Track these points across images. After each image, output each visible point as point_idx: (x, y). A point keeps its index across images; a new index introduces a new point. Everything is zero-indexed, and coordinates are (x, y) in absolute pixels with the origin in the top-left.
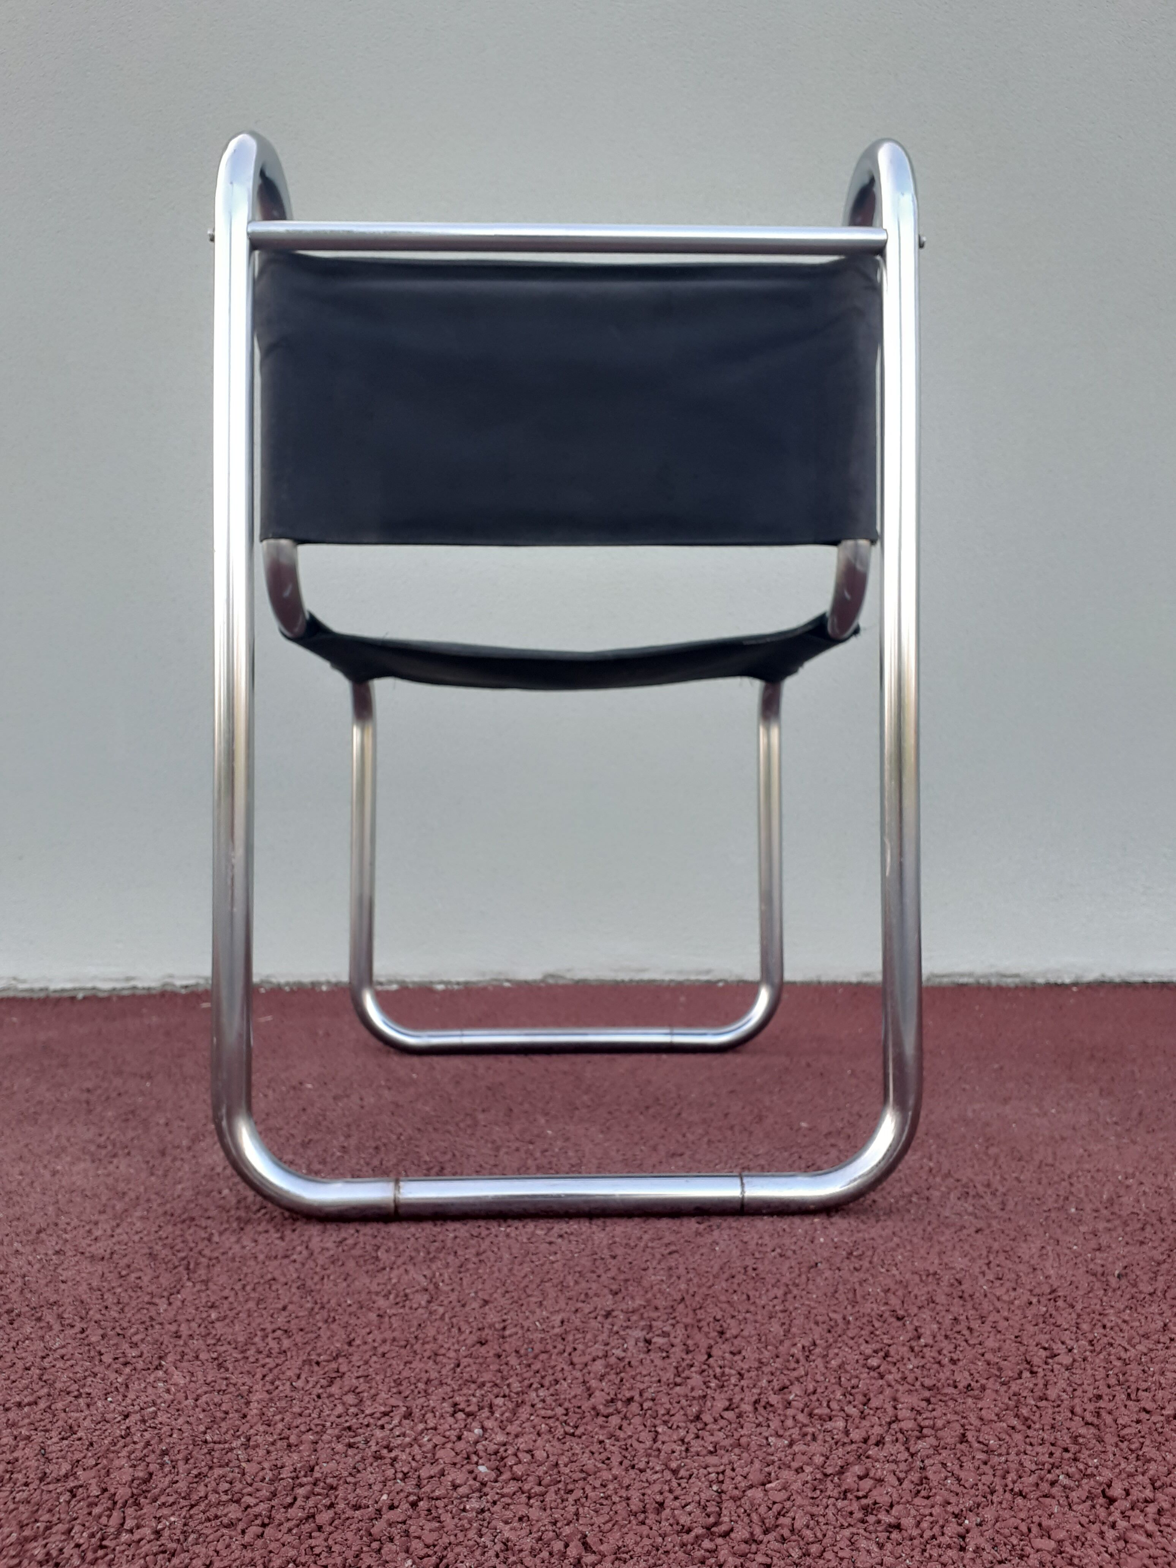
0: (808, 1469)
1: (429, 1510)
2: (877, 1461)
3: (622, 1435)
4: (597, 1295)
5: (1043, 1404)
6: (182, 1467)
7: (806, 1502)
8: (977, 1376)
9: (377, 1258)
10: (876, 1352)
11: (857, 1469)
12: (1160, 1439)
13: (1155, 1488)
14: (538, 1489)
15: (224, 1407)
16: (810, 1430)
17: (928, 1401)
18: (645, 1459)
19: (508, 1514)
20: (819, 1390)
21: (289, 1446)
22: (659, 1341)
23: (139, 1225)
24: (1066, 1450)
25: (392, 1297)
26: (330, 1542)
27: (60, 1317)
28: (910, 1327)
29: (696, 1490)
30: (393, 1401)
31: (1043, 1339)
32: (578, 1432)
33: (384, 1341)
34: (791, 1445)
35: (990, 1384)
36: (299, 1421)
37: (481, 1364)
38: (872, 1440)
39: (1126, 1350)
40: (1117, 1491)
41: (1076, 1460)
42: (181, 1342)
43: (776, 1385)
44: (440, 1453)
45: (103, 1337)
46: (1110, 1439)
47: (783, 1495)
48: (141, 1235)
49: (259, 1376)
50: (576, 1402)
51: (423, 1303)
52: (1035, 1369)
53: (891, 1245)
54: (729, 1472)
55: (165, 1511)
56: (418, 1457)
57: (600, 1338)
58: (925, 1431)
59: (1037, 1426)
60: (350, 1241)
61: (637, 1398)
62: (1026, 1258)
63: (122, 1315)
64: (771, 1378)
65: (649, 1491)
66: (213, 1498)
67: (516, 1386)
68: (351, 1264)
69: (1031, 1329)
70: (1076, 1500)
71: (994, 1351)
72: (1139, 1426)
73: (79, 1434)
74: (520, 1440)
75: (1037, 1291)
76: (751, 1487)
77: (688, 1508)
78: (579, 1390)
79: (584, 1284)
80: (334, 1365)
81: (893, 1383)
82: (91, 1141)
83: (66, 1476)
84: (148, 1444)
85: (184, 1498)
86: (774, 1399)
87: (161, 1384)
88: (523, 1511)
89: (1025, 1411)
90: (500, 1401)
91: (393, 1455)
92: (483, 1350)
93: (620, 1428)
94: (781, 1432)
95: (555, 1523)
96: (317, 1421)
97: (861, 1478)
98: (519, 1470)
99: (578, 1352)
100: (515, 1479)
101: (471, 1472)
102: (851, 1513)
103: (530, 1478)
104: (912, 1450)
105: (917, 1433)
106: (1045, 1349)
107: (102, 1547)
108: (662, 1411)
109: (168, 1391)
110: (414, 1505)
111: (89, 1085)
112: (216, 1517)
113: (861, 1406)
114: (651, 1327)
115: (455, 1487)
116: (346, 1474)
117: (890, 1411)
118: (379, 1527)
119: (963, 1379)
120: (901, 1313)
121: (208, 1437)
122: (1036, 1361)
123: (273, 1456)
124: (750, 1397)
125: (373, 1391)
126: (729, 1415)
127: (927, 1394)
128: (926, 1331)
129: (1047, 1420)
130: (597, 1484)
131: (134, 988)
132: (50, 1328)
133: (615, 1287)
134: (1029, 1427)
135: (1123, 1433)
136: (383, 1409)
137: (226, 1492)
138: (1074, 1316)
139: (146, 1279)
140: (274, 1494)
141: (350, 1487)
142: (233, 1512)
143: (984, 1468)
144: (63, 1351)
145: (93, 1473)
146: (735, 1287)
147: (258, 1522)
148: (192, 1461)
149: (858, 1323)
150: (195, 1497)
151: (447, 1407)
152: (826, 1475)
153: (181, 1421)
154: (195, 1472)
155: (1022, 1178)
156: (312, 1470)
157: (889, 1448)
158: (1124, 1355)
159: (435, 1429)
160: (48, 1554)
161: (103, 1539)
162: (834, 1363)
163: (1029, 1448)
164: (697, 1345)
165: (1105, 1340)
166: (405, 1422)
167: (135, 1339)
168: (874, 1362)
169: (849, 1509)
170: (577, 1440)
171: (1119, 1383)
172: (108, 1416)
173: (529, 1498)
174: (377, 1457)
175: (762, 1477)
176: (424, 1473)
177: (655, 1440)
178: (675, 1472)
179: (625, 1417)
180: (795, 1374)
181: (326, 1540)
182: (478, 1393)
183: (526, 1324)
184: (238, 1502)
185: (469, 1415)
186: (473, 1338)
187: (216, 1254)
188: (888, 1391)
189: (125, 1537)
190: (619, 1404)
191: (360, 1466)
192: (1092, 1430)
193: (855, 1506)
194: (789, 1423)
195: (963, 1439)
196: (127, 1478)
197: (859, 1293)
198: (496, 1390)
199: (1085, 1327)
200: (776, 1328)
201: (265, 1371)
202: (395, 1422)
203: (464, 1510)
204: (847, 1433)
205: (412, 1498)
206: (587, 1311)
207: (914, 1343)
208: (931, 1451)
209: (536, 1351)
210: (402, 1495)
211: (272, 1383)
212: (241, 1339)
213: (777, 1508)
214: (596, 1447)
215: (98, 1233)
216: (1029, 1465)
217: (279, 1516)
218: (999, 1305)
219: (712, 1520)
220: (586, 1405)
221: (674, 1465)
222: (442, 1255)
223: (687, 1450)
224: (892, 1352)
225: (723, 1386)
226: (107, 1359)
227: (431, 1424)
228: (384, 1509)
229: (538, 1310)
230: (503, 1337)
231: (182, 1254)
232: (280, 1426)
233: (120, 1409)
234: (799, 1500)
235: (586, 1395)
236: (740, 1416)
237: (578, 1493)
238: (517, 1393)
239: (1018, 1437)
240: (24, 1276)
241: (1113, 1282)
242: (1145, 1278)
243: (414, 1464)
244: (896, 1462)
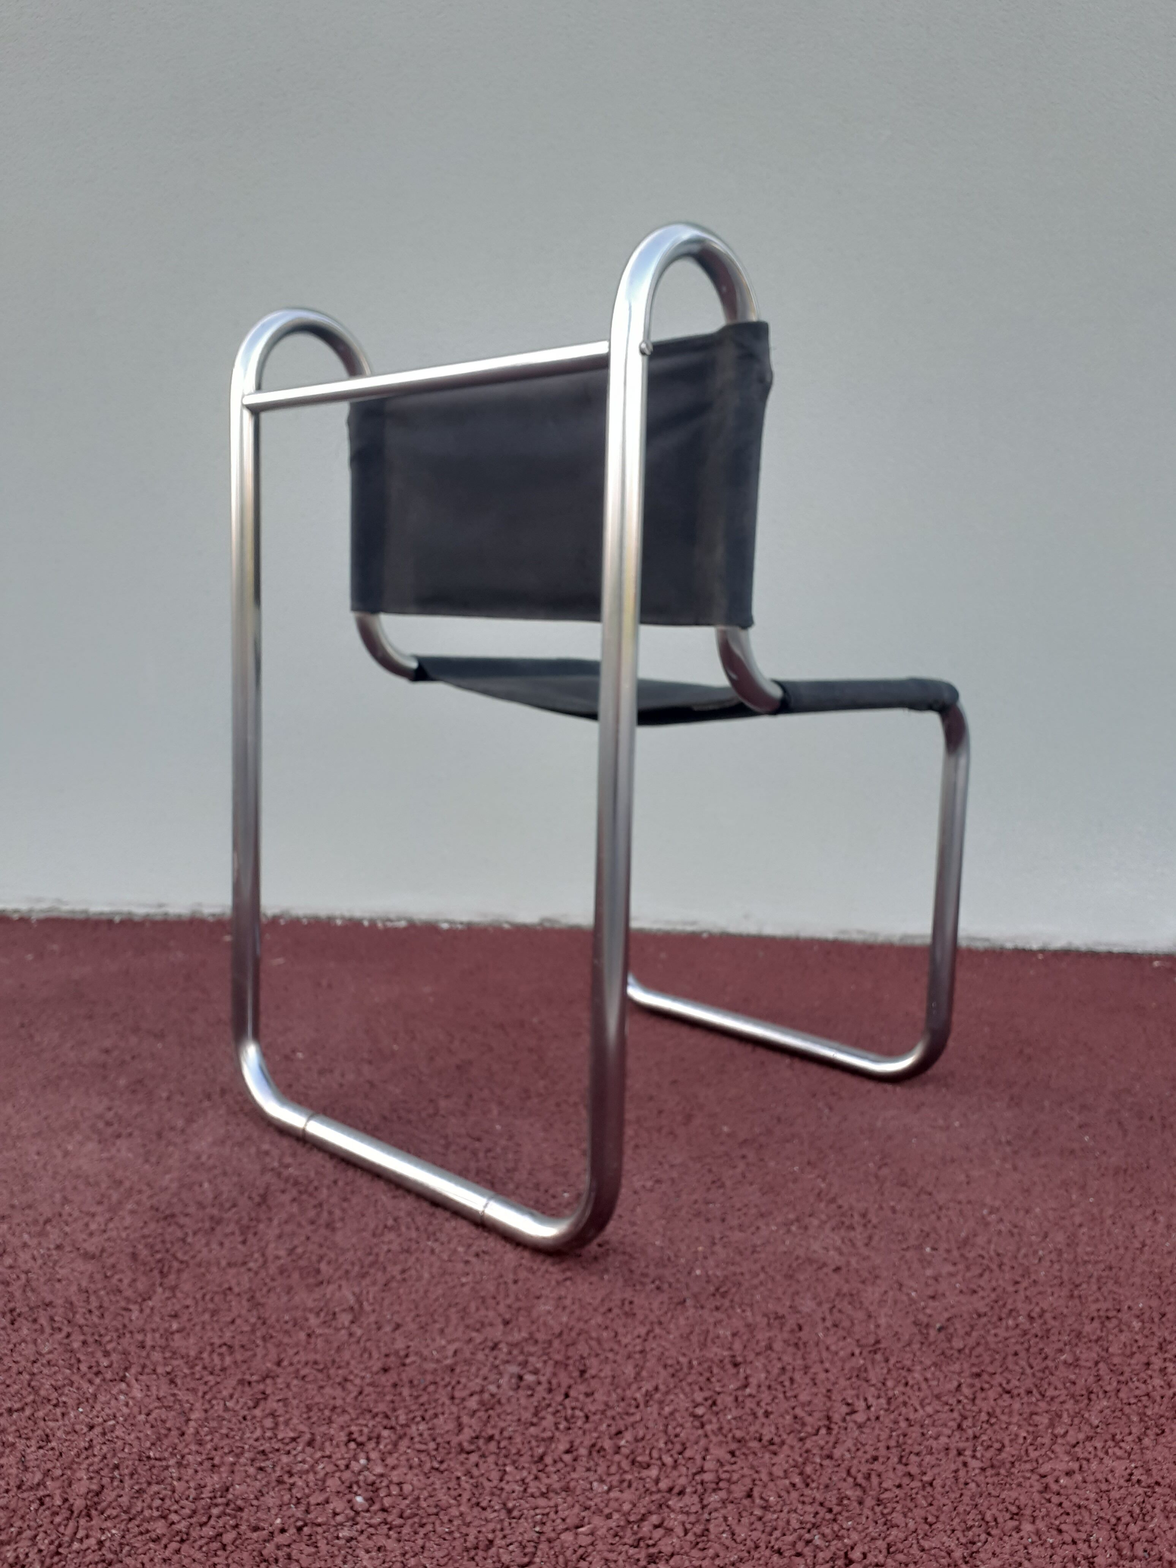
0: (616, 1516)
1: (310, 1535)
2: (673, 1511)
3: (475, 1472)
4: (491, 1325)
5: (826, 1462)
6: (128, 1482)
7: (605, 1548)
8: (781, 1429)
9: (318, 1271)
10: (706, 1399)
11: (654, 1519)
12: (912, 1505)
13: (889, 1552)
14: (399, 1521)
15: (168, 1425)
16: (628, 1477)
17: (732, 1453)
18: (488, 1498)
19: (370, 1544)
20: (647, 1437)
21: (213, 1466)
22: (529, 1378)
23: (128, 1221)
24: (830, 1511)
25: (322, 1314)
26: (230, 1561)
27: (52, 1319)
28: (742, 1375)
29: (521, 1530)
30: (302, 1428)
31: (849, 1394)
32: (444, 1466)
33: (307, 1363)
34: (610, 1489)
35: (791, 1440)
36: (226, 1441)
37: (379, 1393)
38: (676, 1490)
39: (916, 1410)
40: (856, 1555)
41: (835, 1520)
42: (144, 1354)
43: (613, 1430)
44: (329, 1482)
45: (84, 1343)
46: (869, 1502)
47: (589, 1539)
48: (128, 1231)
49: (200, 1394)
50: (447, 1438)
51: (347, 1324)
52: (833, 1426)
53: (756, 1281)
54: (552, 1515)
55: (109, 1524)
56: (311, 1484)
57: (481, 1373)
58: (721, 1484)
59: (814, 1485)
60: (300, 1250)
61: (497, 1437)
62: (866, 1303)
63: (102, 1322)
64: (610, 1422)
65: (484, 1529)
66: (147, 1513)
67: (402, 1419)
68: (296, 1276)
69: (843, 1382)
70: (821, 1561)
71: (803, 1405)
72: (897, 1491)
73: (54, 1444)
74: (395, 1473)
75: (863, 1342)
76: (567, 1529)
77: (511, 1548)
78: (451, 1426)
79: (483, 1312)
80: (261, 1387)
81: (709, 1433)
82: (101, 1116)
83: (38, 1485)
84: (105, 1457)
85: (125, 1512)
86: (607, 1444)
87: (122, 1397)
88: (382, 1541)
89: (809, 1469)
90: (386, 1433)
91: (291, 1481)
92: (383, 1379)
93: (477, 1465)
94: (604, 1478)
95: (404, 1555)
96: (239, 1444)
97: (656, 1527)
98: (387, 1502)
99: (460, 1386)
100: (384, 1510)
101: (349, 1501)
102: (638, 1560)
103: (395, 1511)
104: (705, 1502)
105: (714, 1486)
106: (848, 1404)
107: (58, 1553)
108: (514, 1451)
109: (127, 1405)
110: (300, 1529)
111: (108, 1043)
112: (148, 1531)
113: (676, 1456)
114: (526, 1362)
115: (335, 1514)
116: (252, 1496)
117: (699, 1461)
118: (270, 1548)
119: (768, 1433)
120: (739, 1359)
121: (152, 1454)
122: (836, 1417)
123: (200, 1474)
124: (588, 1442)
125: (288, 1416)
126: (567, 1458)
127: (734, 1446)
128: (753, 1381)
129: (824, 1480)
130: (445, 1519)
132: (42, 1331)
133: (507, 1316)
134: (807, 1485)
135: (882, 1496)
136: (292, 1435)
137: (157, 1509)
138: (885, 1371)
139: (126, 1282)
140: (194, 1512)
141: (254, 1509)
142: (160, 1527)
143: (759, 1525)
144: (50, 1357)
145: (58, 1484)
146: (608, 1322)
147: (178, 1538)
148: (136, 1477)
149: (700, 1369)
150: (133, 1511)
151: (343, 1437)
152: (629, 1522)
153: (133, 1436)
154: (136, 1487)
156: (227, 1490)
157: (687, 1499)
158: (912, 1416)
159: (330, 1457)
160: (17, 1557)
161: (60, 1546)
162: (667, 1410)
163: (800, 1506)
164: (559, 1385)
165: (901, 1399)
166: (309, 1450)
167: (109, 1347)
168: (700, 1411)
169: (637, 1557)
170: (439, 1475)
171: (898, 1445)
172: (77, 1427)
173: (390, 1529)
174: (280, 1482)
175: (577, 1521)
176: (313, 1500)
177: (501, 1480)
178: (510, 1511)
179: (483, 1456)
180: (632, 1419)
181: (227, 1558)
182: (371, 1424)
183: (426, 1352)
184: (164, 1517)
185: (360, 1445)
186: (377, 1366)
187: (186, 1258)
188: (703, 1442)
189: (76, 1546)
190: (481, 1442)
191: (265, 1490)
192: (859, 1492)
193: (642, 1554)
194: (613, 1469)
195: (749, 1495)
196: (83, 1490)
197: (711, 1335)
198: (385, 1422)
199: (890, 1384)
200: (629, 1370)
201: (206, 1388)
202: (299, 1448)
203: (338, 1538)
204: (657, 1481)
205: (300, 1523)
206: (478, 1341)
207: (739, 1393)
208: (719, 1505)
209: (427, 1383)
210: (292, 1520)
211: (210, 1401)
212: (192, 1353)
213: (581, 1551)
214: (453, 1484)
215: (93, 1227)
216: (795, 1524)
217: (194, 1534)
218: (825, 1354)
219: (526, 1560)
220: (455, 1441)
221: (510, 1505)
222: (372, 1271)
223: (525, 1490)
224: (719, 1402)
225: (569, 1429)
226: (84, 1368)
227: (328, 1453)
228: (276, 1533)
229: (438, 1338)
230: (404, 1365)
231: (159, 1256)
232: (209, 1446)
233: (87, 1420)
234: (600, 1546)
235: (456, 1431)
236: (575, 1460)
237: (429, 1527)
238: (402, 1426)
239: (794, 1495)
240: (27, 1272)
241: (933, 1333)
242: (961, 1332)
243: (307, 1491)
244: (688, 1513)
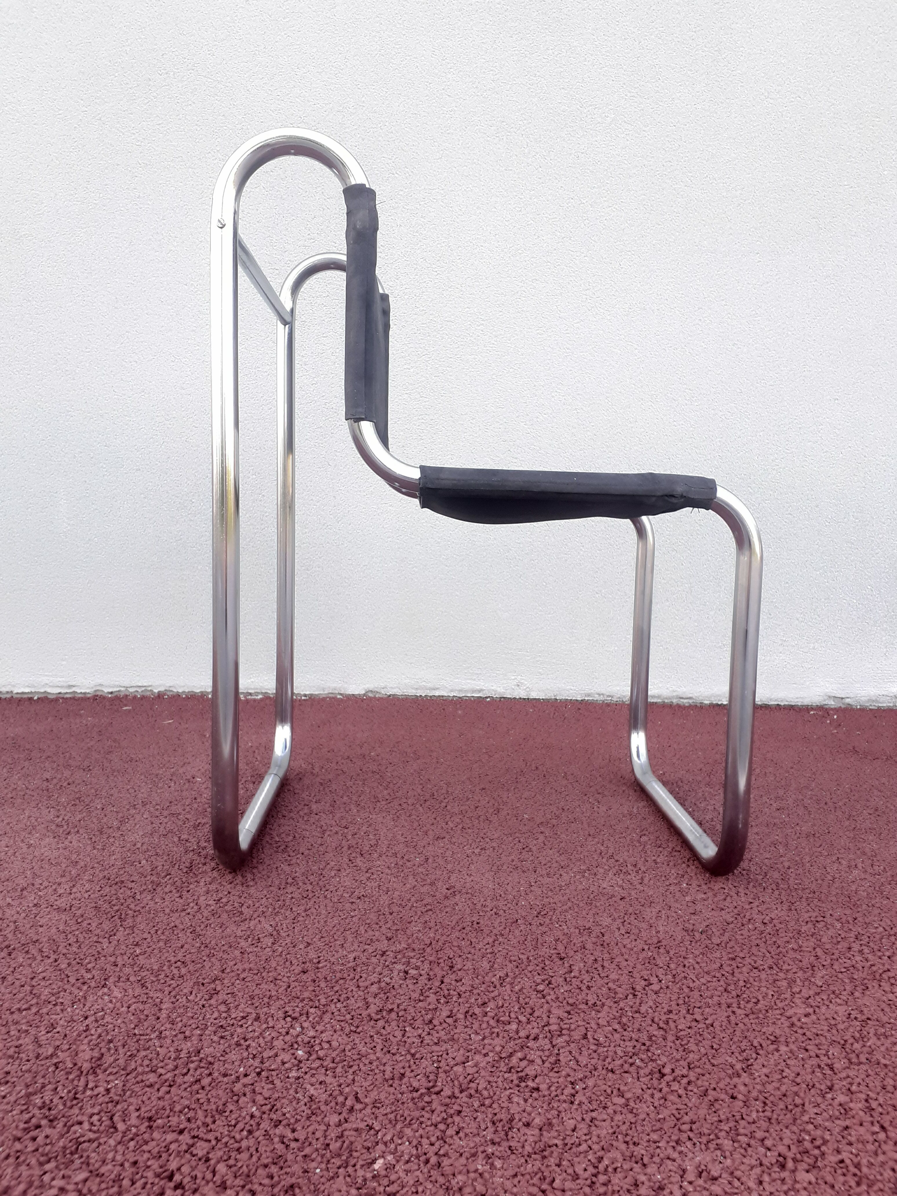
0: (491, 1054)
1: (268, 1077)
2: (532, 1049)
3: (384, 1032)
4: (378, 940)
5: (637, 1015)
6: (121, 1051)
7: (487, 1074)
8: (601, 997)
9: (241, 913)
10: (543, 981)
11: (520, 1055)
12: (700, 1039)
13: (689, 1068)
14: (331, 1065)
15: (145, 1012)
16: (496, 1030)
17: (569, 1013)
18: (396, 1047)
19: (314, 1080)
20: (505, 1005)
21: (185, 1037)
22: (413, 972)
23: (88, 886)
24: (644, 1044)
25: (250, 940)
26: (209, 1096)
27: (41, 951)
28: (566, 965)
29: (424, 1066)
30: (248, 1010)
31: (645, 974)
32: (358, 1030)
33: (244, 970)
34: (483, 1039)
35: (609, 1003)
36: (192, 1021)
37: (303, 986)
38: (532, 1037)
39: (694, 981)
40: (667, 1070)
41: (648, 1050)
42: (118, 969)
43: (480, 1001)
44: (275, 1043)
45: (69, 964)
46: (670, 1038)
47: (475, 1069)
48: (89, 893)
49: (166, 992)
50: (358, 1012)
51: (269, 944)
52: (636, 993)
53: (565, 907)
54: (445, 1056)
55: (111, 1077)
56: (262, 1045)
57: (377, 970)
58: (564, 1032)
59: (630, 1029)
60: (224, 900)
61: (396, 1009)
62: (647, 918)
63: (80, 950)
64: (477, 997)
65: (396, 1067)
66: (140, 1069)
67: (323, 1001)
68: (225, 916)
69: (639, 966)
70: (642, 1075)
71: (614, 981)
72: (689, 1030)
73: (58, 1029)
74: (323, 1035)
75: (649, 942)
76: (456, 1065)
77: (418, 1077)
78: (360, 1004)
79: (371, 933)
80: (213, 986)
81: (550, 1001)
82: (52, 821)
83: (52, 1056)
84: (100, 1036)
85: (123, 1069)
86: (477, 1011)
87: (106, 997)
88: (322, 1078)
89: (624, 1020)
90: (312, 1010)
91: (247, 1043)
92: (304, 977)
93: (384, 1028)
94: (478, 1031)
95: (340, 1086)
96: (202, 1022)
97: (521, 1060)
98: (321, 1053)
99: (363, 979)
100: (319, 1058)
101: (293, 1054)
102: (512, 1081)
103: (328, 1058)
104: (554, 1043)
105: (559, 1033)
106: (645, 980)
107: (75, 1098)
108: (410, 1018)
109: (111, 1002)
110: (259, 1074)
111: (47, 775)
112: (142, 1081)
113: (528, 1016)
114: (409, 962)
115: (284, 1063)
116: (219, 1055)
117: (545, 1019)
118: (238, 1087)
119: (592, 999)
120: (563, 955)
121: (136, 1031)
122: (638, 988)
123: (176, 1043)
124: (463, 1010)
125: (236, 1003)
126: (449, 1020)
127: (569, 1008)
128: (576, 968)
129: (637, 1026)
130: (367, 1062)
131: (74, 692)
132: (35, 959)
133: (389, 935)
134: (625, 1030)
135: (679, 1035)
136: (242, 1014)
137: (148, 1066)
138: (668, 959)
139: (94, 925)
140: (176, 1067)
141: (221, 1063)
142: (152, 1078)
143: (595, 1055)
144: (44, 974)
145: (67, 1054)
146: (464, 935)
147: (167, 1084)
148: (126, 1047)
149: (536, 962)
150: (129, 1069)
151: (281, 1014)
152: (501, 1058)
153: (119, 1021)
154: (129, 1053)
155: (658, 860)
156: (199, 1052)
157: (541, 1042)
158: (691, 985)
159: (273, 1027)
160: (44, 1102)
161: (76, 1094)
162: (517, 988)
163: (622, 1042)
164: (436, 975)
165: (683, 975)
166: (255, 1023)
167: (89, 966)
168: (541, 987)
169: (511, 1079)
170: (357, 1035)
171: (685, 1003)
172: (75, 1018)
173: (326, 1070)
174: (238, 1044)
175: (463, 1059)
176: (265, 1055)
177: (403, 1036)
178: (413, 1055)
179: (387, 1021)
180: (493, 995)
181: (207, 1095)
182: (300, 1005)
183: (332, 960)
184: (155, 1072)
185: (294, 1019)
186: (298, 969)
187: (138, 908)
188: (546, 1006)
189: (89, 1093)
190: (384, 1013)
191: (228, 1050)
192: (662, 1032)
193: (514, 1077)
194: (484, 1026)
195: (585, 1037)
196: (87, 1057)
197: (540, 941)
198: (311, 1003)
199: (672, 966)
200: (485, 965)
201: (170, 989)
202: (249, 1023)
203: (288, 1077)
204: (517, 1032)
205: (258, 1070)
206: (370, 951)
207: (567, 976)
208: (565, 1044)
209: (337, 978)
210: (252, 1068)
211: (175, 997)
212: (155, 967)
213: (470, 1077)
214: (368, 1040)
215: (61, 891)
216: (620, 1053)
217: (179, 1080)
218: (624, 950)
219: (431, 1084)
220: (365, 1013)
221: (413, 1051)
222: (282, 911)
223: (422, 1042)
224: (553, 982)
225: (448, 1002)
226: (72, 980)
227: (271, 1025)
228: (241, 1077)
229: (340, 950)
230: (318, 968)
231: (116, 908)
232: (180, 1024)
233: (82, 1013)
234: (483, 1073)
235: (365, 1007)
236: (456, 1021)
237: (355, 1068)
238: (324, 1006)
239: (617, 1036)
240: (15, 922)
241: (697, 935)
242: (717, 934)
243: (259, 1049)
244: (543, 1050)
